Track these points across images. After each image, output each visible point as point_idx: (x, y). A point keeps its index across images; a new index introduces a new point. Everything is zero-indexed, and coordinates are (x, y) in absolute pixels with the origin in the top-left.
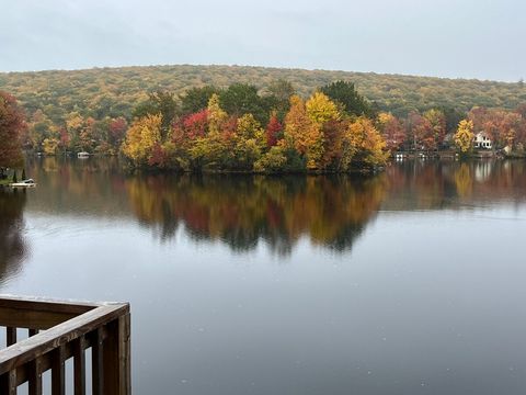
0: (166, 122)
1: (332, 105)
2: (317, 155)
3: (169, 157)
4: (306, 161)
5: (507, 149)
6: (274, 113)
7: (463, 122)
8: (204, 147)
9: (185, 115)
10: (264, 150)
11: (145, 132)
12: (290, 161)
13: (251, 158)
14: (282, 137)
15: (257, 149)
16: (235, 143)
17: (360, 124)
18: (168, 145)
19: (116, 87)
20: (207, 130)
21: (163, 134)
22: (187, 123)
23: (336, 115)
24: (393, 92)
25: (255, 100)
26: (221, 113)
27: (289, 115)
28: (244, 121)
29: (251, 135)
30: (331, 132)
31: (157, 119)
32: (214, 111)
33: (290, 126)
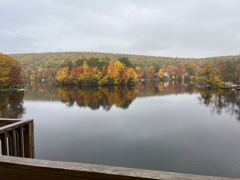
0: (70, 69)
1: (122, 64)
2: (117, 79)
3: (71, 81)
4: (114, 81)
5: (173, 77)
6: (104, 66)
7: (161, 69)
8: (82, 77)
9: (76, 67)
10: (101, 78)
11: (63, 73)
12: (109, 81)
13: (97, 81)
14: (107, 74)
15: (99, 78)
16: (92, 76)
17: (130, 70)
18: (71, 77)
19: (54, 59)
20: (83, 72)
21: (69, 73)
22: (76, 69)
23: (123, 67)
24: (140, 60)
25: (98, 62)
26: (87, 67)
27: (109, 67)
28: (95, 69)
29: (97, 74)
30: (121, 73)
31: (67, 68)
32: (85, 66)
33: (109, 71)
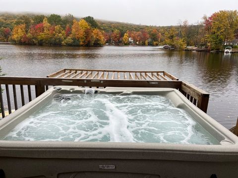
0: (27, 27)
1: (87, 24)
2: (83, 40)
3: (30, 39)
4: (80, 42)
5: (137, 43)
6: (68, 25)
7: (126, 34)
8: (43, 36)
9: (34, 24)
10: (65, 39)
11: (20, 30)
12: (74, 42)
13: (60, 40)
14: (71, 33)
15: (63, 37)
16: (54, 35)
17: (96, 31)
18: (29, 35)
19: (5, 18)
20: (44, 30)
21: (27, 31)
22: (36, 27)
23: (89, 27)
25: (60, 20)
26: (48, 24)
27: (73, 26)
28: (57, 27)
29: (60, 33)
30: (87, 33)
31: (24, 26)
32: (46, 23)
33: (74, 30)
